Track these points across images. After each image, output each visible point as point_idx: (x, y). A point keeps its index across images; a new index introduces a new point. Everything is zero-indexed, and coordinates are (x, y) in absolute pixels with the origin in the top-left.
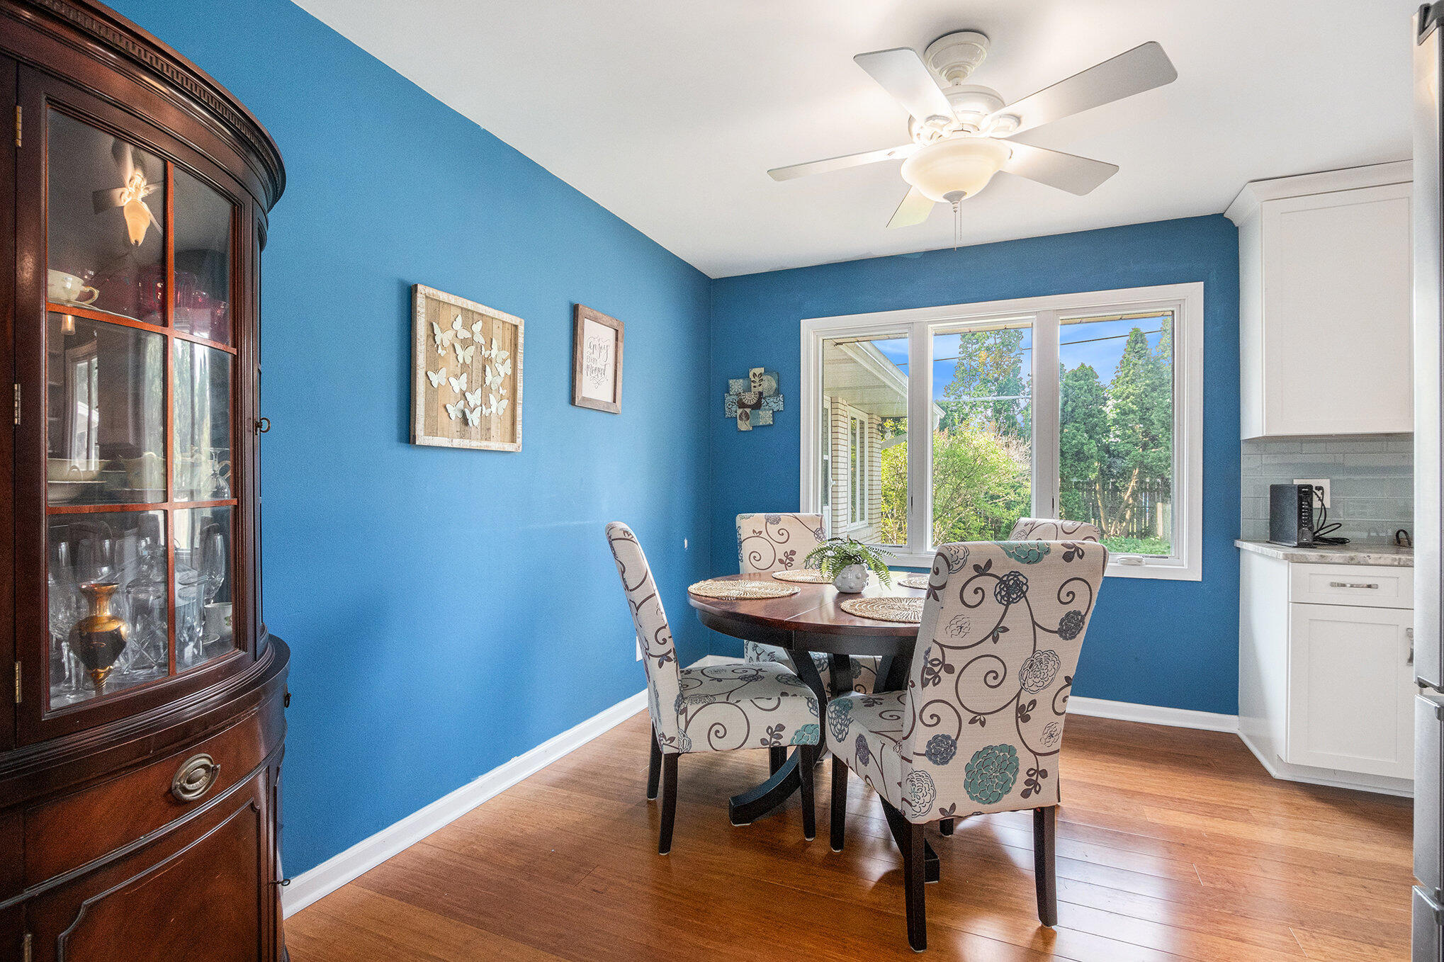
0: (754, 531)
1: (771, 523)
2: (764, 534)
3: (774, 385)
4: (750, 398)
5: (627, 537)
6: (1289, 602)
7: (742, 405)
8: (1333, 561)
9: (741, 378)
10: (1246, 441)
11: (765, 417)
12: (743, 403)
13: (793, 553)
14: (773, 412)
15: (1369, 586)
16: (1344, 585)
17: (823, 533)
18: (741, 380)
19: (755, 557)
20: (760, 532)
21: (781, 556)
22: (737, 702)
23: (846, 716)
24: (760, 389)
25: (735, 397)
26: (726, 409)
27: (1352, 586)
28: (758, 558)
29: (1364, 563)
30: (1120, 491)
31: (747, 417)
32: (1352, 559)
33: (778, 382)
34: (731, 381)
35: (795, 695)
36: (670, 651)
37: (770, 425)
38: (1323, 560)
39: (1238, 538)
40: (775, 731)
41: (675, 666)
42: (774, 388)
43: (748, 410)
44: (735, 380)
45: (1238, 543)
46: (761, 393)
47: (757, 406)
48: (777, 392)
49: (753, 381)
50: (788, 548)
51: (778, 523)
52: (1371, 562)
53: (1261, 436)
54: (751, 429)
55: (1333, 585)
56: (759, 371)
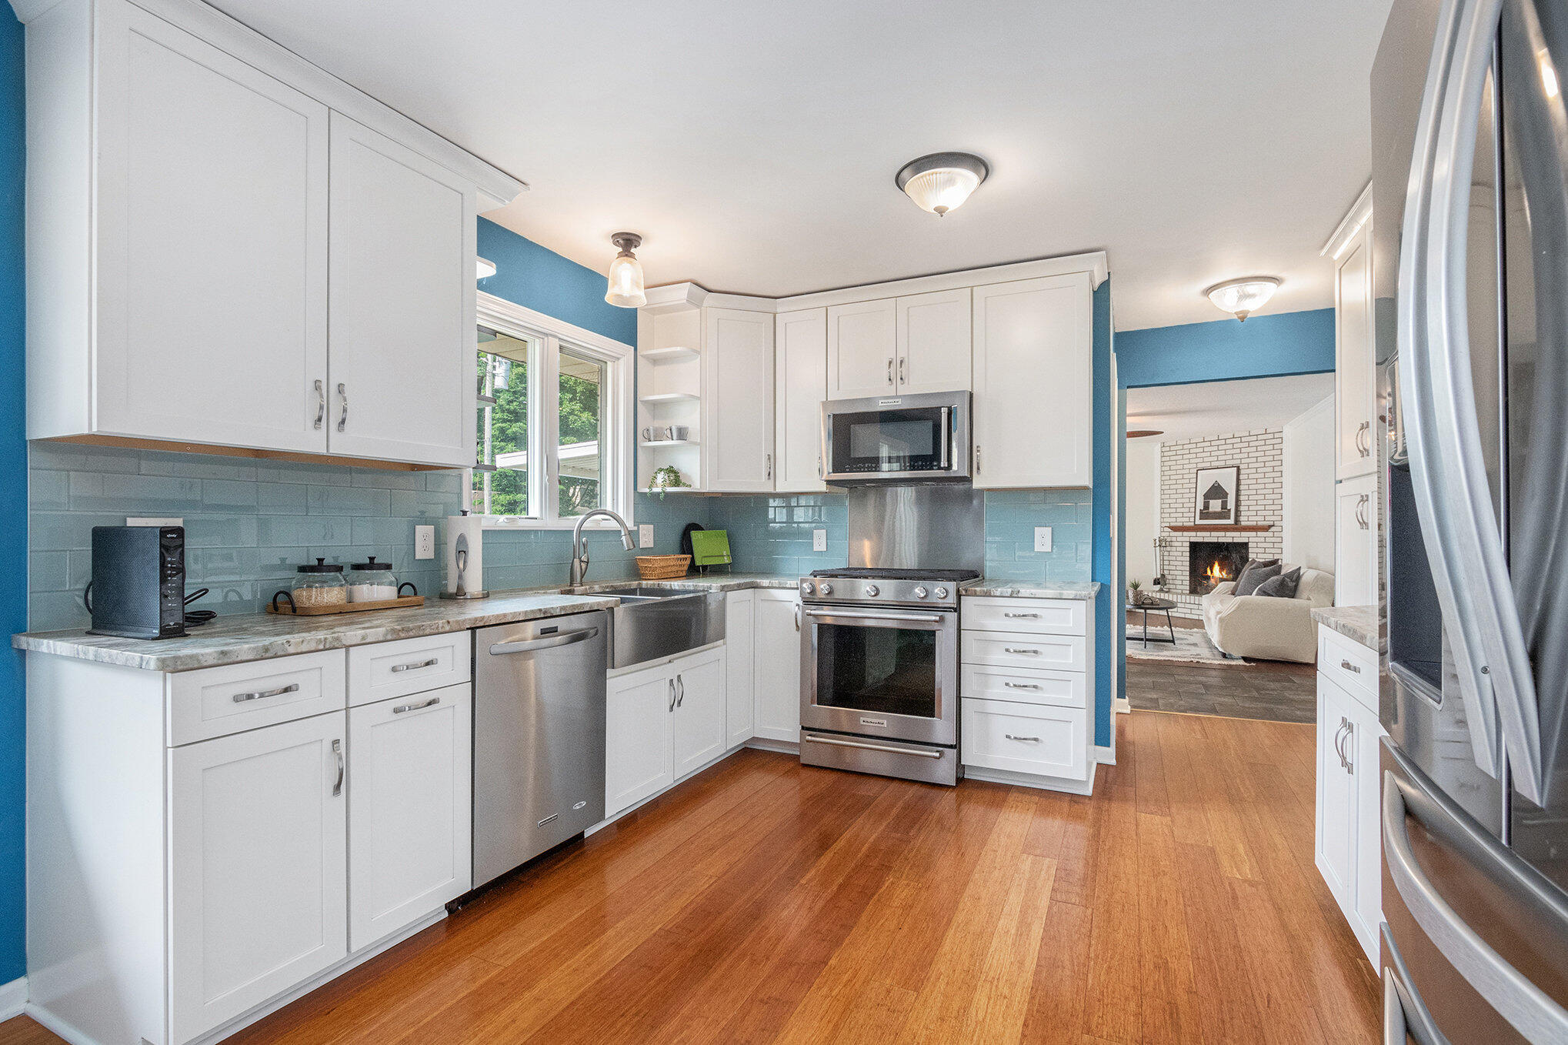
6: (166, 748)
8: (239, 659)
10: (37, 441)
15: (286, 690)
16: (250, 697)
27: (262, 695)
29: (283, 653)
32: (267, 650)
38: (226, 660)
39: (21, 629)
45: (24, 642)
52: (291, 650)
53: (86, 432)
55: (237, 699)
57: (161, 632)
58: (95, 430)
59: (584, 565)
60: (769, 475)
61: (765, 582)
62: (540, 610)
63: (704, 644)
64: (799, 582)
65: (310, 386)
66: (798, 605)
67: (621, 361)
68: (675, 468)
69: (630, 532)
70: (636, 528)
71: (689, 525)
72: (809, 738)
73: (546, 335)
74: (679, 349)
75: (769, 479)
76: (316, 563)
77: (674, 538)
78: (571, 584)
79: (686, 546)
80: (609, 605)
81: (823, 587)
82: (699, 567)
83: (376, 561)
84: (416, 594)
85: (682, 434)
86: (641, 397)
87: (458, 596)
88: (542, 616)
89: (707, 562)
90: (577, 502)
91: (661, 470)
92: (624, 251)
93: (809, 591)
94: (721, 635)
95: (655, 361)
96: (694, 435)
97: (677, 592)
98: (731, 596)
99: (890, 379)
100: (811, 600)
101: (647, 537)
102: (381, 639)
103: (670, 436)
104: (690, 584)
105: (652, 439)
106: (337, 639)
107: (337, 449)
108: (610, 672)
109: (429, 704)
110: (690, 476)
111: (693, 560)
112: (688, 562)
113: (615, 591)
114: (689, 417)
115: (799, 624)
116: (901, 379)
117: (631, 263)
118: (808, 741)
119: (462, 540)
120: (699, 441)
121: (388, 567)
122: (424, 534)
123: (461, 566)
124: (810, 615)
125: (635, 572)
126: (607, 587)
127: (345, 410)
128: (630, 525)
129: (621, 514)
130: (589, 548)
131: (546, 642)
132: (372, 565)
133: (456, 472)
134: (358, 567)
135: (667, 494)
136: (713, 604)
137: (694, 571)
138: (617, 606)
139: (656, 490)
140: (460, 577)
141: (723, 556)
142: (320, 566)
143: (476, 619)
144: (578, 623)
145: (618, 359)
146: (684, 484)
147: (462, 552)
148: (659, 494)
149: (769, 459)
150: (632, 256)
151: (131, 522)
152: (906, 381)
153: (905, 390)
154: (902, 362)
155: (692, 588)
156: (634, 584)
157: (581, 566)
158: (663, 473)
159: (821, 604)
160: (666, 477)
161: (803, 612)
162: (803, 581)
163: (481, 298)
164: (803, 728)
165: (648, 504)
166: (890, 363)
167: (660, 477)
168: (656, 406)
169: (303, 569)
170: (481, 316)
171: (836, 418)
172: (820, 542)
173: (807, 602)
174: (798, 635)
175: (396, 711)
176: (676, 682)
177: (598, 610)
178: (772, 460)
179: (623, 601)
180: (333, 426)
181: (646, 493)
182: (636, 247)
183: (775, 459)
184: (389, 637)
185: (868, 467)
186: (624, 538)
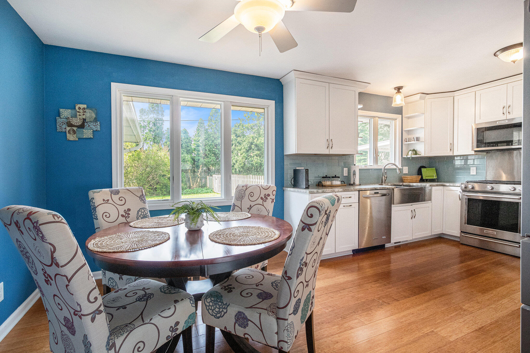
0: (104, 200)
1: (114, 194)
2: (110, 201)
3: (94, 115)
4: (77, 121)
5: (57, 219)
7: (70, 125)
9: (69, 109)
10: (286, 155)
11: (87, 133)
12: (71, 124)
13: (129, 210)
14: (93, 131)
17: (144, 197)
18: (70, 110)
19: (106, 216)
20: (108, 200)
21: (122, 212)
22: (151, 320)
23: (222, 303)
24: (84, 117)
25: (65, 120)
26: (58, 127)
28: (108, 216)
30: (196, 173)
31: (74, 132)
32: (323, 191)
33: (97, 114)
34: (61, 110)
35: (182, 300)
36: (101, 305)
37: (90, 138)
38: (318, 192)
40: (174, 327)
41: (105, 315)
42: (94, 118)
43: (75, 129)
44: (64, 110)
46: (84, 120)
47: (82, 126)
48: (96, 120)
49: (78, 112)
50: (125, 207)
51: (118, 194)
52: (327, 192)
54: (77, 139)
56: (82, 106)
57: (306, 187)
58: (296, 153)
59: (385, 178)
60: (451, 149)
61: (448, 184)
62: (374, 188)
63: (424, 201)
64: (460, 184)
65: (326, 140)
66: (460, 192)
67: (397, 120)
68: (415, 149)
69: (400, 169)
70: (402, 168)
71: (421, 166)
72: (463, 235)
73: (375, 117)
74: (417, 114)
75: (451, 151)
76: (335, 176)
77: (415, 170)
78: (382, 183)
79: (419, 172)
80: (393, 188)
81: (470, 186)
82: (424, 179)
83: (336, 176)
84: (344, 184)
85: (418, 139)
86: (404, 129)
87: (354, 184)
88: (375, 189)
89: (427, 178)
90: (383, 159)
91: (410, 150)
92: (398, 91)
93: (464, 187)
94: (430, 200)
95: (409, 118)
96: (422, 139)
97: (415, 186)
98: (434, 188)
99: (503, 113)
100: (465, 190)
101: (406, 170)
102: (341, 191)
103: (413, 140)
104: (419, 184)
105: (407, 141)
106: (334, 190)
107: (331, 153)
108: (392, 205)
109: (350, 206)
110: (420, 152)
111: (422, 177)
112: (420, 178)
113: (395, 185)
114: (420, 134)
115: (461, 198)
116: (509, 113)
117: (400, 94)
118: (463, 236)
119: (354, 171)
120: (424, 141)
121: (339, 177)
122: (346, 170)
123: (354, 177)
124: (464, 195)
125: (402, 180)
126: (392, 184)
127: (332, 144)
128: (400, 167)
129: (397, 164)
130: (387, 174)
131: (376, 195)
132: (335, 177)
133: (353, 155)
134: (333, 177)
135: (412, 157)
136: (427, 190)
137: (422, 180)
138: (395, 188)
139: (408, 156)
140: (354, 180)
141: (434, 176)
142: (326, 177)
143: (360, 189)
144: (384, 192)
145: (396, 119)
146: (418, 154)
147: (354, 174)
148: (409, 158)
149: (451, 144)
150: (400, 92)
151: (297, 168)
152: (511, 113)
153: (509, 117)
154: (509, 107)
155: (420, 185)
156: (401, 184)
157: (385, 179)
158: (411, 151)
159: (469, 191)
160: (412, 152)
161: (462, 194)
162: (462, 184)
163: (360, 112)
164: (461, 232)
165: (406, 161)
166: (504, 107)
167: (410, 152)
168: (409, 132)
169: (323, 177)
170: (359, 116)
171: (478, 130)
172: (473, 171)
173: (464, 191)
174: (460, 201)
175: (344, 206)
176: (413, 211)
177: (389, 189)
178: (452, 145)
179: (396, 187)
180: (330, 148)
181: (405, 158)
182: (401, 89)
183: (453, 144)
184: (343, 191)
185: (492, 145)
186: (397, 171)
